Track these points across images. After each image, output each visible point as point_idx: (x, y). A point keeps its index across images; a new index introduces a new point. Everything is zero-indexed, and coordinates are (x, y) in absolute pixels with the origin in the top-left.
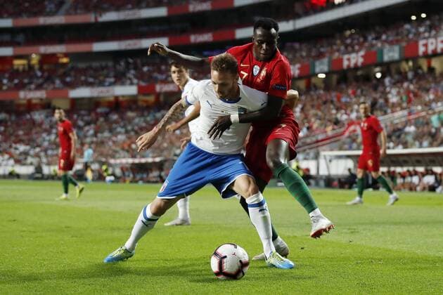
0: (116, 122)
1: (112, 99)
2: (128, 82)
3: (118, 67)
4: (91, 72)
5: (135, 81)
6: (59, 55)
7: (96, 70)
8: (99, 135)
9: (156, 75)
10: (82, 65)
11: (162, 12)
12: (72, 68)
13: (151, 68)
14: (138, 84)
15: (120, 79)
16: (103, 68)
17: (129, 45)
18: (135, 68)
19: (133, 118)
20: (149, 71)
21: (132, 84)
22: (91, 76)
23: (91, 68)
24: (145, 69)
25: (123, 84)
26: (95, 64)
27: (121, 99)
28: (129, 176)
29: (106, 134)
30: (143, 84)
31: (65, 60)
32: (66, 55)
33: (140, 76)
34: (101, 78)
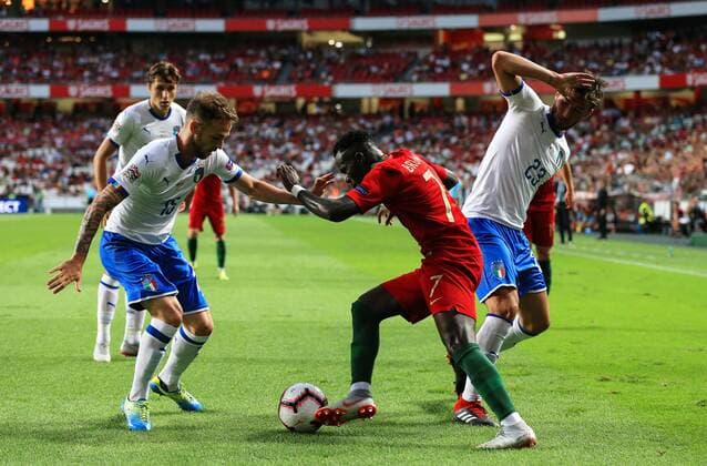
0: (624, 133)
2: (648, 69)
3: (637, 45)
4: (596, 53)
5: (658, 68)
6: (554, 27)
7: (603, 50)
8: (594, 152)
9: (691, 57)
10: (583, 43)
12: (569, 48)
13: (685, 48)
14: (661, 74)
15: (637, 65)
16: (612, 47)
17: (652, 12)
18: (663, 49)
19: (652, 127)
20: (680, 52)
21: (652, 72)
22: (595, 61)
23: (596, 46)
24: (676, 49)
25: (640, 72)
26: (604, 41)
29: (605, 150)
30: (669, 73)
31: (561, 35)
32: (565, 26)
33: (668, 62)
34: (610, 63)
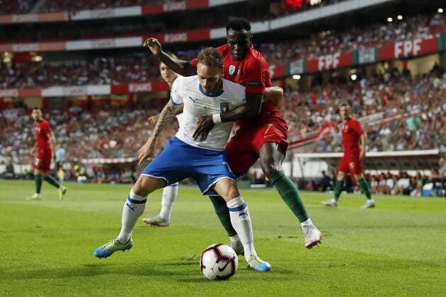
0: (88, 122)
1: (85, 98)
2: (102, 81)
3: (91, 66)
4: (65, 71)
5: (108, 80)
6: (32, 54)
7: (69, 69)
8: (72, 135)
9: (129, 74)
10: (54, 64)
11: (136, 11)
12: (46, 67)
13: (125, 68)
14: (111, 84)
15: (93, 78)
16: (75, 67)
17: (103, 44)
18: (109, 67)
19: (106, 118)
20: (122, 70)
21: (105, 83)
22: (64, 75)
23: (63, 67)
24: (119, 68)
25: (96, 83)
26: (68, 63)
27: (94, 98)
28: (101, 176)
29: (79, 134)
30: (116, 83)
31: (38, 59)
32: (39, 53)
33: (114, 76)
34: (75, 77)
